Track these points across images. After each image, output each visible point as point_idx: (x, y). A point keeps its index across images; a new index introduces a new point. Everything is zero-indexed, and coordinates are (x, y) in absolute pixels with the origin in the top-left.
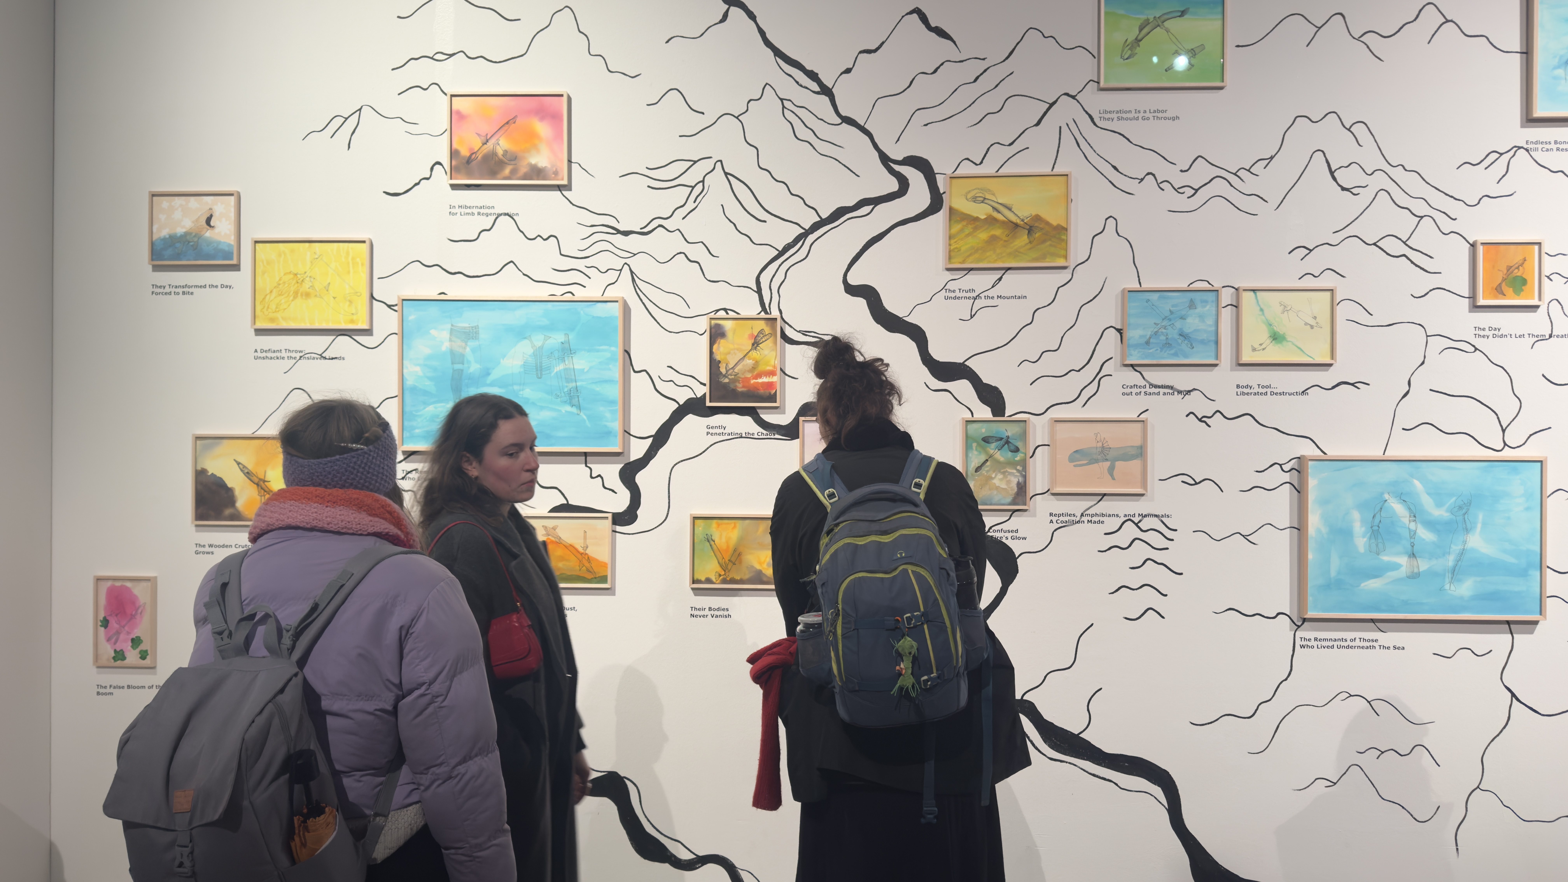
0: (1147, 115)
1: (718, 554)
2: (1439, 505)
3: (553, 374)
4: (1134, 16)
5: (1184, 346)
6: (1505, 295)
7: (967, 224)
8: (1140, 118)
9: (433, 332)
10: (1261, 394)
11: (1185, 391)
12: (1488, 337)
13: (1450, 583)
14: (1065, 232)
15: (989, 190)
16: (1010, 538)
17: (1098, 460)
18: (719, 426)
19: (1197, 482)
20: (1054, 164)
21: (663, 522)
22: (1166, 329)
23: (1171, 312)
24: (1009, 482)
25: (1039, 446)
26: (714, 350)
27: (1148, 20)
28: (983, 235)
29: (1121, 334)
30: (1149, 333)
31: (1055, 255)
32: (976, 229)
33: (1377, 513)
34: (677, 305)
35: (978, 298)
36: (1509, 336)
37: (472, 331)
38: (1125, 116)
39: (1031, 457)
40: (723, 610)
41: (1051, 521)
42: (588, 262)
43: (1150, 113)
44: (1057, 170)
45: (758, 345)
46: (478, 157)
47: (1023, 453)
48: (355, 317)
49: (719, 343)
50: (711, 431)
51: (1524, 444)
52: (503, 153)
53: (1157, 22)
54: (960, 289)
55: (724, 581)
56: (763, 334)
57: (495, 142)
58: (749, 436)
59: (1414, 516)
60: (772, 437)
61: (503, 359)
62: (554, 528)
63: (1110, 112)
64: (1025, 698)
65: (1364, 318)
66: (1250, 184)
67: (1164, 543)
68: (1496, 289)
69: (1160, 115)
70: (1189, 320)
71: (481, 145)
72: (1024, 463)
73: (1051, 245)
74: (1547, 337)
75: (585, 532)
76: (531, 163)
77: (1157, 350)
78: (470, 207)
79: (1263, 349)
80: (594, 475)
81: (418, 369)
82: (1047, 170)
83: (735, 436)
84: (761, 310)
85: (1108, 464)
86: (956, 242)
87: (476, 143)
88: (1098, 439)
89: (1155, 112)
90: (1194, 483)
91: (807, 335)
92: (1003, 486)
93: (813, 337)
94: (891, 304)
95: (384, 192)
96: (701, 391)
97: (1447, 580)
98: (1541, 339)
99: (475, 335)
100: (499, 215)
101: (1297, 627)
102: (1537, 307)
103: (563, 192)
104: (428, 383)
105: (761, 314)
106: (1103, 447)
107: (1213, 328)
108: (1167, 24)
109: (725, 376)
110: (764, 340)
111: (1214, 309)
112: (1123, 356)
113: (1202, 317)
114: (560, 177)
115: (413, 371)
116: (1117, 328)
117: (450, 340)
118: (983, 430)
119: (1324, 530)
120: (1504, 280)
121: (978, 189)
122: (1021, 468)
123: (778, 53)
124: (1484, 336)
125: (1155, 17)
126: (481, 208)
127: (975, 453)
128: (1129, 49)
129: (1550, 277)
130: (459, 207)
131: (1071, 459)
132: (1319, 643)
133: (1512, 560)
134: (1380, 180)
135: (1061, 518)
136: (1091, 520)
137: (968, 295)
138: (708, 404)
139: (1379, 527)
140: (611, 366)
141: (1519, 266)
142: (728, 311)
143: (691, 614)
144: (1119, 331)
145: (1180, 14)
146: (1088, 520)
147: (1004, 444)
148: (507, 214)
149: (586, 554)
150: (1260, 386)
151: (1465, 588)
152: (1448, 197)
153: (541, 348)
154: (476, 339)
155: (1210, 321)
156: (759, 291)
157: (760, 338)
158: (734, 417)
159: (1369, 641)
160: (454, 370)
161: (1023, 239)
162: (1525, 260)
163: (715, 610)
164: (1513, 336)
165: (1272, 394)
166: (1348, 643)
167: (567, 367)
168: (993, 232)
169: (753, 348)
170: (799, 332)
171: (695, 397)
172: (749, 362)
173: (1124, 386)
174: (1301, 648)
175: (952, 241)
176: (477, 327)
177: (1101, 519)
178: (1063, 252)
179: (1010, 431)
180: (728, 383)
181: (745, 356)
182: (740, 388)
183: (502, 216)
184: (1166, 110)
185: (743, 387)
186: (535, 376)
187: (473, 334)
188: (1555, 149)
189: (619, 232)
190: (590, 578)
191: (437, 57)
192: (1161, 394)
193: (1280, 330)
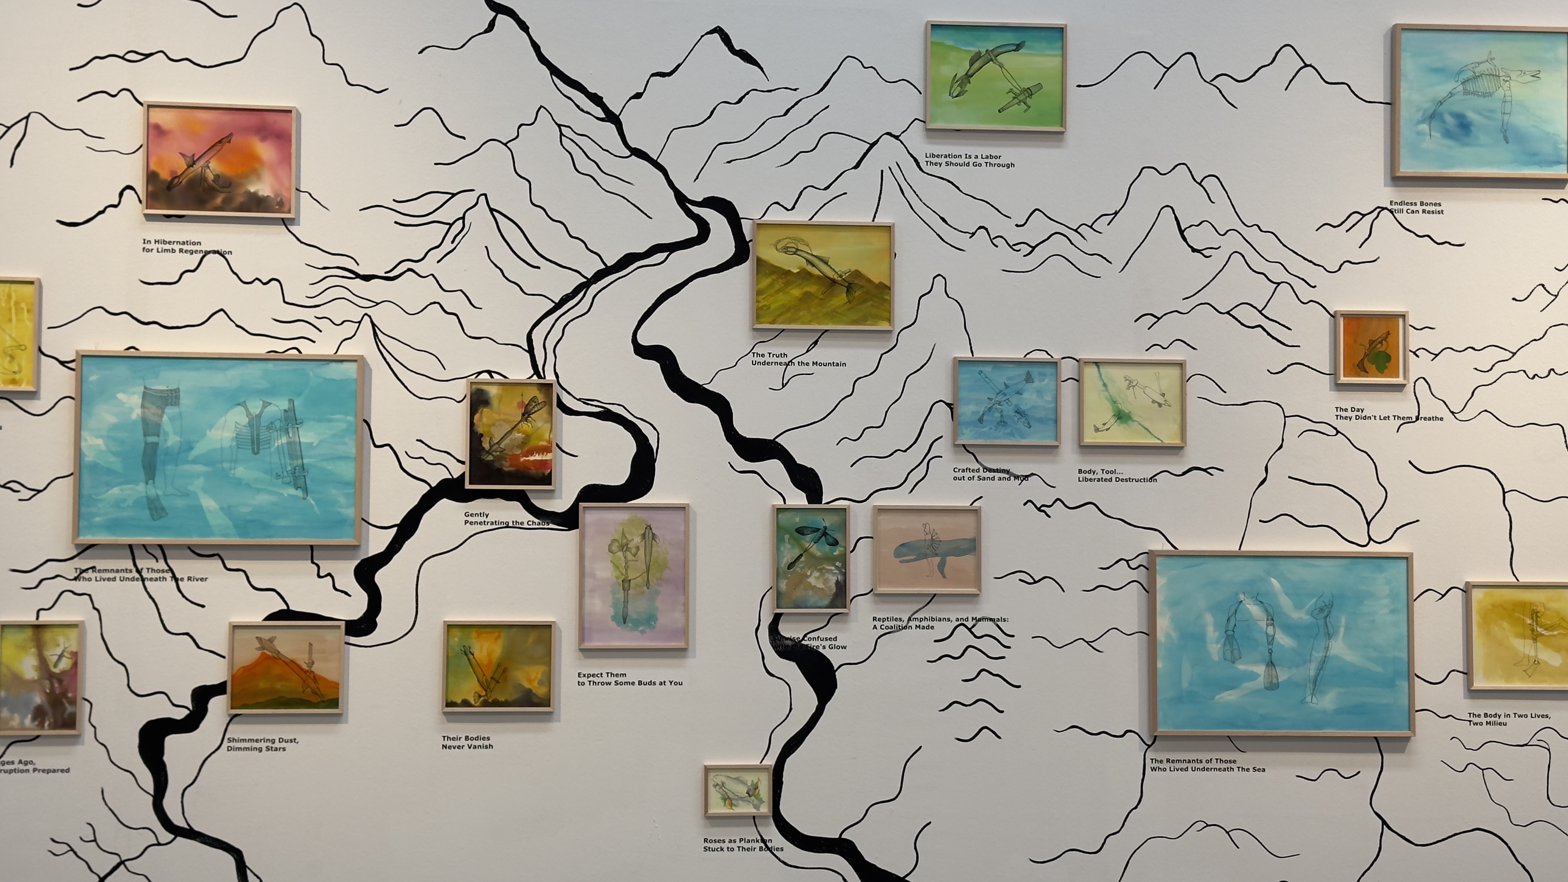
0: (979, 160)
1: (478, 670)
2: (1298, 607)
3: (272, 449)
4: (963, 48)
5: (1021, 425)
6: (1367, 373)
7: (777, 279)
8: (971, 164)
9: (120, 396)
10: (1106, 480)
11: (1023, 476)
12: (1350, 419)
13: (1312, 694)
14: (888, 291)
15: (803, 240)
16: (827, 647)
17: (926, 554)
18: (481, 514)
19: (1036, 580)
20: (876, 213)
21: (409, 631)
22: (1000, 405)
23: (1007, 386)
24: (826, 581)
25: (861, 538)
26: (475, 421)
27: (980, 53)
28: (796, 292)
29: (952, 409)
30: (982, 409)
31: (877, 318)
32: (787, 284)
33: (1232, 616)
34: (429, 366)
35: (790, 364)
36: (1373, 418)
37: (170, 395)
38: (954, 161)
39: (851, 552)
40: (484, 739)
41: (875, 627)
42: (318, 312)
43: (982, 158)
44: (880, 220)
45: (529, 416)
46: (181, 182)
47: (842, 547)
48: (17, 376)
49: (482, 413)
50: (470, 519)
51: (1390, 538)
52: (214, 179)
53: (990, 56)
54: (770, 353)
55: (485, 704)
56: (535, 402)
57: (204, 164)
58: (517, 526)
59: (1271, 620)
60: (546, 526)
61: (210, 431)
62: (271, 640)
63: (938, 156)
64: (843, 837)
65: (1218, 396)
66: (1093, 241)
67: (999, 651)
68: (1357, 366)
69: (993, 161)
70: (1026, 395)
71: (186, 167)
72: (843, 559)
73: (872, 306)
74: (1414, 419)
75: (311, 645)
76: (250, 191)
77: (991, 428)
78: (169, 243)
79: (1107, 430)
80: (322, 574)
81: (100, 442)
82: (867, 220)
83: (500, 526)
84: (533, 373)
85: (937, 560)
86: (764, 299)
87: (180, 165)
88: (927, 530)
89: (987, 157)
90: (1032, 581)
91: (588, 404)
92: (820, 585)
93: (596, 406)
94: (689, 369)
95: (58, 221)
96: (457, 470)
97: (1309, 692)
98: (1408, 421)
99: (174, 400)
100: (207, 253)
101: (1147, 747)
102: (1404, 385)
103: (289, 227)
104: (113, 459)
105: (532, 379)
106: (932, 540)
107: (1052, 405)
108: (1001, 58)
109: (488, 453)
110: (536, 409)
111: (1054, 383)
112: (955, 435)
113: (1039, 392)
114: (286, 209)
115: (93, 443)
116: (947, 402)
117: (143, 406)
118: (797, 520)
119: (1174, 635)
120: (1366, 355)
121: (790, 238)
122: (841, 564)
123: (555, 71)
124: (1346, 418)
125: (987, 50)
126: (184, 243)
127: (788, 546)
128: (958, 86)
129: (1417, 353)
130: (156, 241)
131: (897, 554)
132: (1172, 765)
133: (1379, 669)
134: (1233, 242)
135: (886, 623)
136: (920, 626)
137: (779, 360)
138: (468, 486)
139: (1234, 632)
140: (346, 440)
141: (1382, 341)
142: (493, 374)
143: (443, 745)
144: (949, 405)
145: (1015, 48)
146: (916, 626)
147: (821, 535)
148: (215, 252)
149: (313, 672)
150: (1104, 471)
151: (1327, 701)
152: (1306, 261)
153: (259, 416)
154: (176, 405)
155: (1049, 397)
156: (531, 350)
157: (531, 407)
158: (499, 502)
159: (1226, 762)
160: (146, 444)
161: (841, 298)
162: (1389, 334)
163: (472, 739)
164: (1378, 418)
165: (1118, 480)
166: (1204, 764)
167: (292, 440)
168: (807, 289)
169: (524, 419)
170: (579, 400)
171: (451, 477)
172: (518, 435)
173: (956, 470)
174: (1152, 771)
175: (761, 298)
176: (177, 390)
177: (931, 624)
178: (886, 314)
179: (827, 521)
180: (492, 460)
181: (513, 429)
182: (507, 467)
183: (211, 254)
184: (1000, 156)
185: (511, 466)
186: (251, 451)
187: (172, 399)
188: (1421, 211)
189: (358, 276)
190: (316, 702)
191: (130, 56)
192: (996, 478)
193: (1125, 408)
